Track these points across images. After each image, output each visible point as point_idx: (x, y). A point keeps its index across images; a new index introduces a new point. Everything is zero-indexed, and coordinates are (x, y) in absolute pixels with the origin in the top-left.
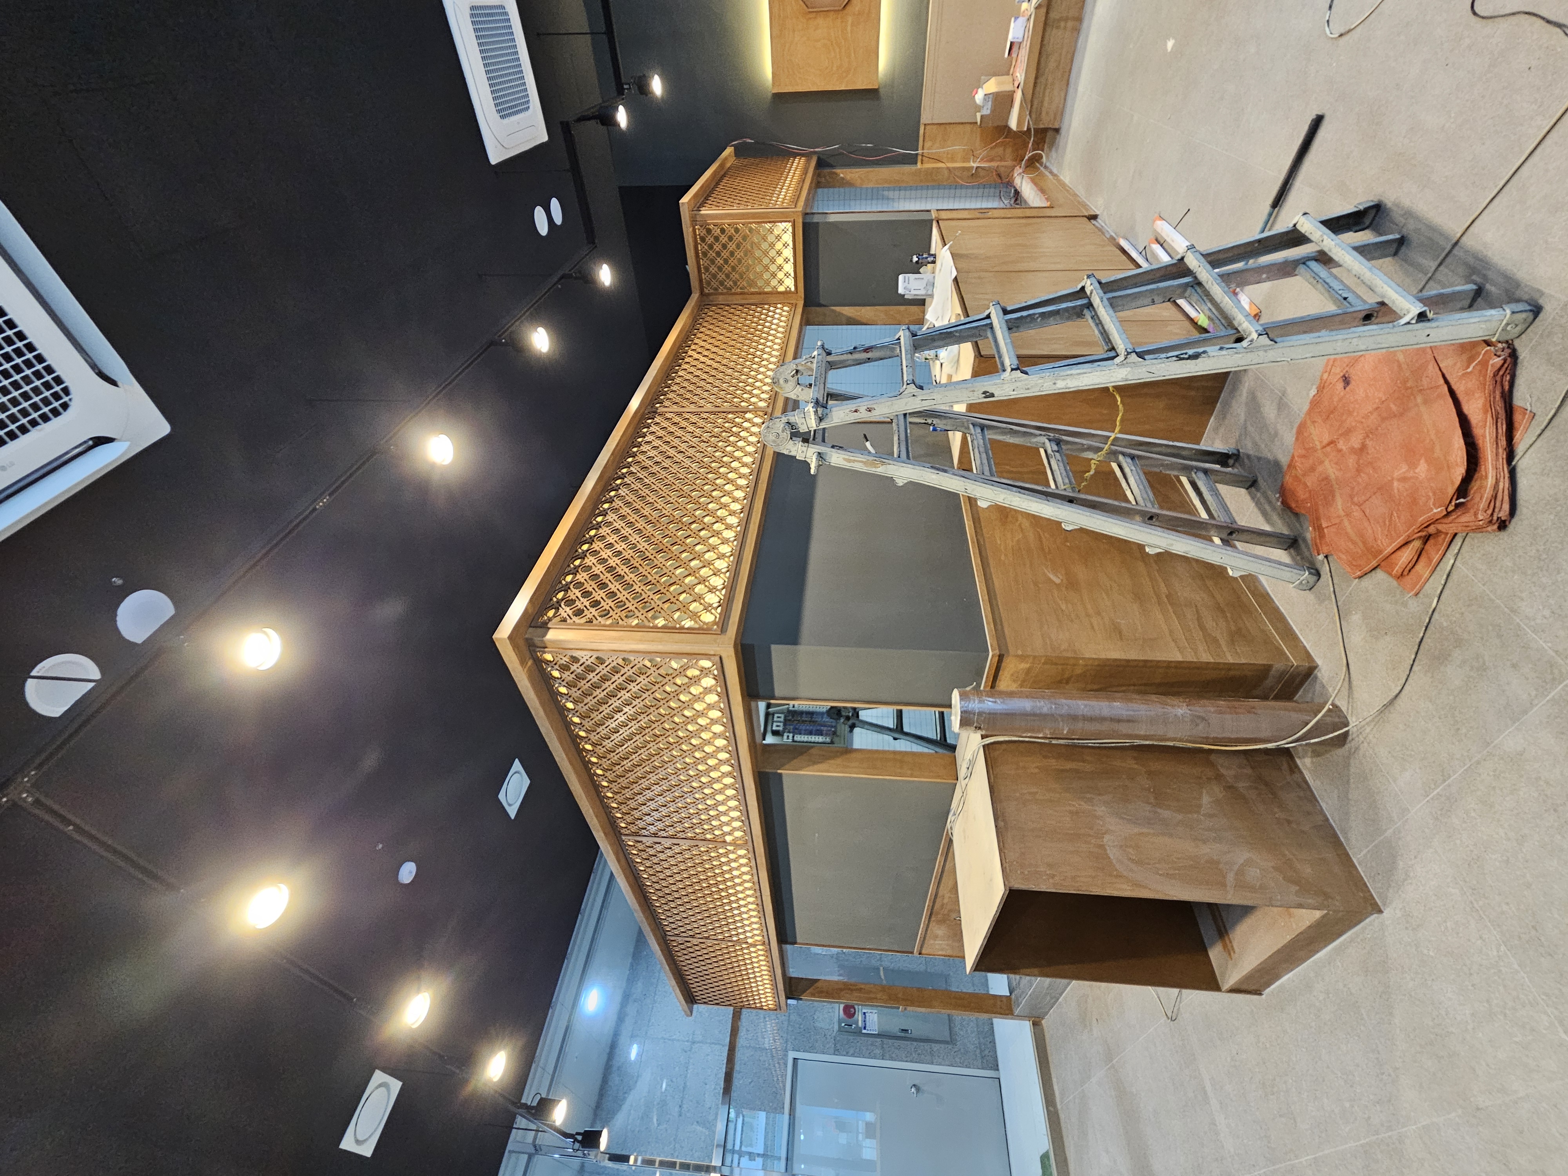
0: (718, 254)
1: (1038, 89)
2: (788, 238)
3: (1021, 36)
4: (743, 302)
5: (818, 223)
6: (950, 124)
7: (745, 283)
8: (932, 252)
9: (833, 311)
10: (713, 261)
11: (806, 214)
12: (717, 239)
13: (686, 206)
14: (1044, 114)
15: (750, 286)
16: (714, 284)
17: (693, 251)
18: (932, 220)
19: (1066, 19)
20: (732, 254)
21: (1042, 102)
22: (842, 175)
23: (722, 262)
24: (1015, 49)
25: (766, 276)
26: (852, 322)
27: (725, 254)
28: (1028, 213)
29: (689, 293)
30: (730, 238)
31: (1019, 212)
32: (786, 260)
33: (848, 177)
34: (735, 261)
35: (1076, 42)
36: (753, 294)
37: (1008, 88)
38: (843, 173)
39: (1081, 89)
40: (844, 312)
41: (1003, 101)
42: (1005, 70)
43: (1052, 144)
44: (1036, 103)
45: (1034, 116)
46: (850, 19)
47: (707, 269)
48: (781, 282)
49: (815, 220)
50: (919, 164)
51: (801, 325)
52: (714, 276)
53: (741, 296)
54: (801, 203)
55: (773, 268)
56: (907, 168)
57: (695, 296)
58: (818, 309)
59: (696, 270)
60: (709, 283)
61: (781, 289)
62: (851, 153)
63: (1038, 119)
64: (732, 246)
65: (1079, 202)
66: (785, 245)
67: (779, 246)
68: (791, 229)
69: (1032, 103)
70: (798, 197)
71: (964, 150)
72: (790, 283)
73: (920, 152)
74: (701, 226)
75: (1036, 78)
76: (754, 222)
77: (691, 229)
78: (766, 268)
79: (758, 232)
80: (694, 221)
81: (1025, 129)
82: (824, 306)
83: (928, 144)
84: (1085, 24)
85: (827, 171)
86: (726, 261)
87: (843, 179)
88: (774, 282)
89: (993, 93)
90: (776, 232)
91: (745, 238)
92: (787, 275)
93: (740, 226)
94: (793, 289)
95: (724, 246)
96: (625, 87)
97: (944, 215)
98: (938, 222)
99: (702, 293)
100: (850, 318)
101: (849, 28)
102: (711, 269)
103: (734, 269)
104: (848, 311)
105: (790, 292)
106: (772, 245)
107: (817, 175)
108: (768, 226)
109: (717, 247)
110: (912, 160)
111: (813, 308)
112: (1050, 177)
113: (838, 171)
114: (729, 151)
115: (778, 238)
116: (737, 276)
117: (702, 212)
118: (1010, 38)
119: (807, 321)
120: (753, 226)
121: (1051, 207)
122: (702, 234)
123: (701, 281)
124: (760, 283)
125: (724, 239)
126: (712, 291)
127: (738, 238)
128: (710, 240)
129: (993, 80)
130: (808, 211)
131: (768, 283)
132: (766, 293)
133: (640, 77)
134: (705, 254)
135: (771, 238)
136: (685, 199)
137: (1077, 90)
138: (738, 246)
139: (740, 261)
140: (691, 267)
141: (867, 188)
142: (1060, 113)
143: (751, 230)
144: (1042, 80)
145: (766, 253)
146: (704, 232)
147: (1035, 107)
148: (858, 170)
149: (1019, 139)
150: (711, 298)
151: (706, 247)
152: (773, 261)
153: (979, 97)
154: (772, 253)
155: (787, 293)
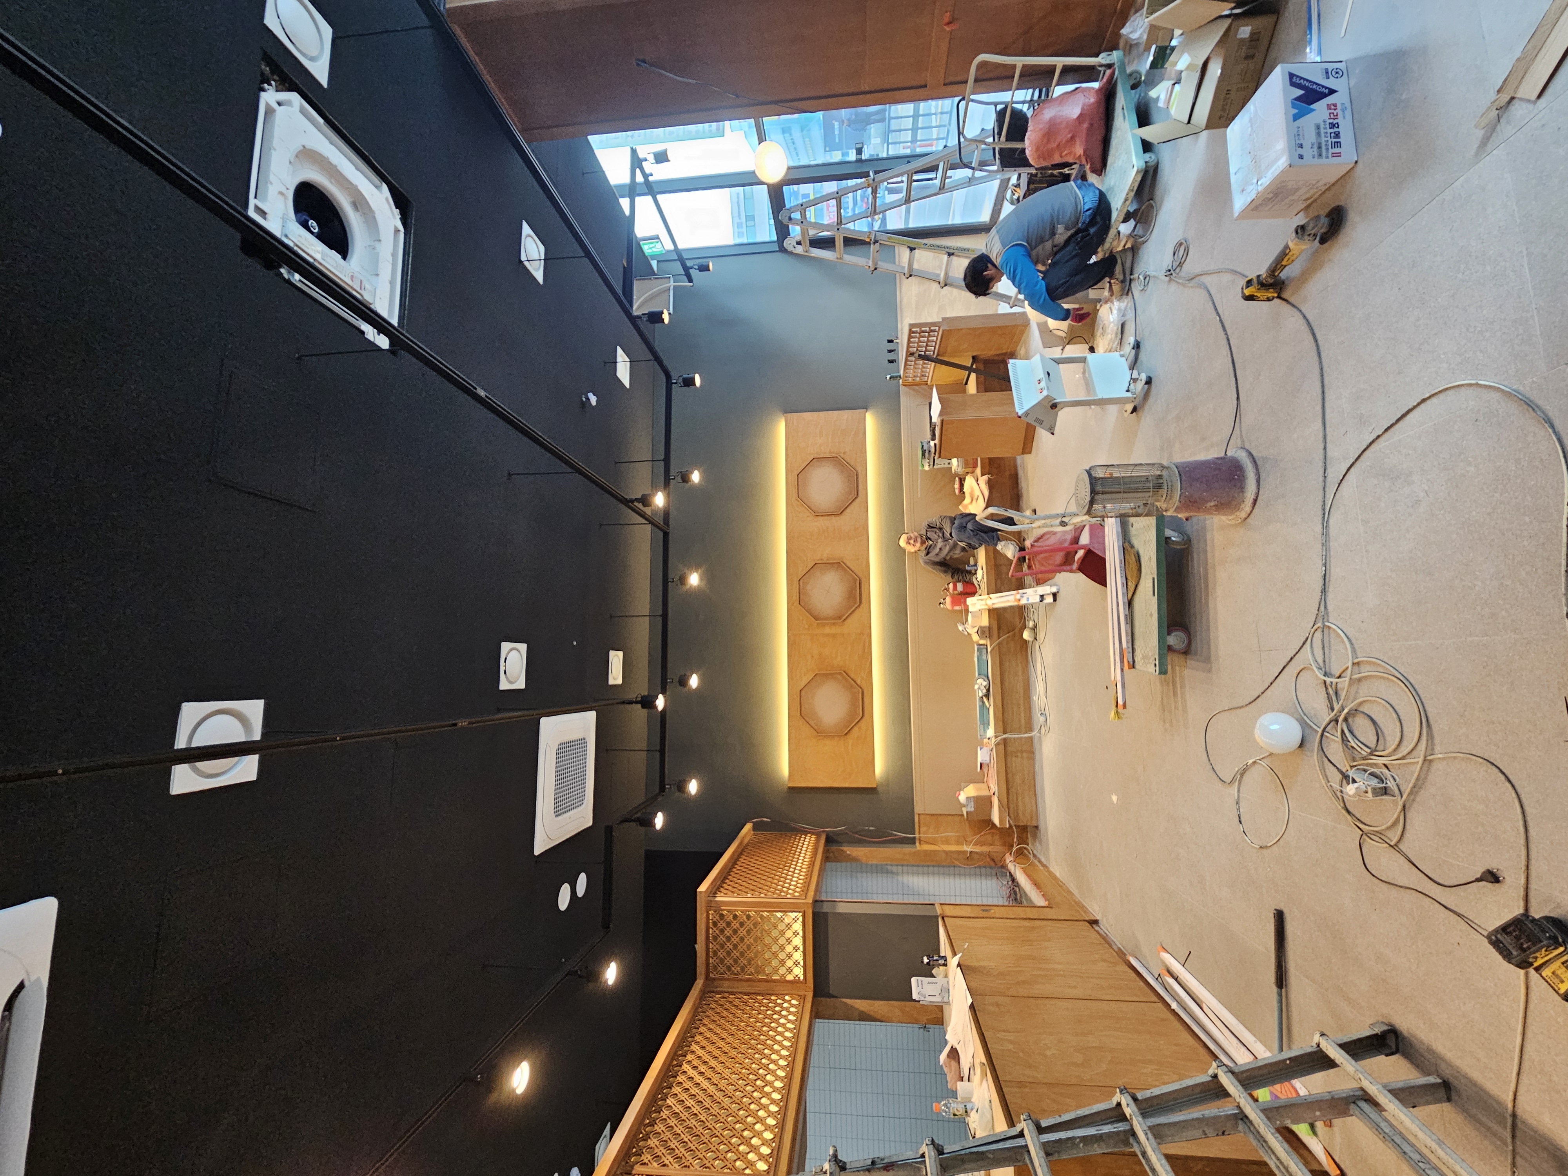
0: (728, 939)
1: (1011, 796)
2: (798, 926)
3: (988, 759)
4: (748, 990)
5: (827, 913)
6: (941, 815)
7: (752, 970)
8: (942, 954)
9: (846, 1004)
10: (722, 946)
11: (815, 901)
12: (729, 924)
13: (703, 894)
14: (1021, 815)
15: (758, 973)
16: (721, 968)
17: (703, 933)
18: (937, 917)
19: (1022, 751)
20: (742, 939)
21: (1017, 806)
22: (848, 852)
23: (731, 947)
24: (984, 767)
25: (775, 963)
26: (864, 1017)
27: (735, 939)
28: (1031, 913)
29: (694, 979)
30: (742, 924)
31: (1019, 912)
32: (796, 949)
33: (854, 854)
34: (745, 947)
35: (1034, 767)
36: (760, 981)
37: (985, 793)
38: (849, 850)
39: (1047, 800)
40: (857, 1006)
41: (983, 803)
42: (980, 779)
43: (1035, 836)
44: (1011, 806)
45: (1012, 816)
46: (851, 742)
47: (715, 953)
48: (790, 970)
49: (824, 910)
50: (917, 844)
51: (811, 1018)
52: (722, 961)
53: (747, 984)
54: (811, 894)
55: (782, 956)
56: (907, 849)
57: (699, 983)
58: (828, 1000)
59: (704, 954)
60: (715, 968)
61: (790, 977)
62: (856, 833)
63: (1017, 818)
64: (742, 932)
65: (1074, 901)
66: (796, 934)
67: (789, 934)
68: (801, 919)
69: (1008, 806)
70: (810, 882)
71: (957, 836)
72: (798, 971)
73: (917, 835)
74: (715, 912)
75: (1008, 789)
76: (766, 911)
77: (705, 915)
78: (775, 955)
79: (769, 920)
80: (709, 906)
81: (1008, 826)
82: (836, 997)
83: (923, 829)
84: (1037, 757)
85: (834, 848)
86: (735, 946)
87: (849, 855)
88: (782, 971)
89: (974, 797)
90: (787, 921)
91: (756, 924)
92: (796, 963)
93: (752, 914)
94: (802, 978)
95: (735, 932)
96: (667, 786)
97: (949, 911)
98: (943, 918)
99: (707, 977)
100: (862, 1012)
101: (850, 747)
102: (719, 953)
103: (742, 954)
104: (861, 1005)
105: (799, 981)
106: (782, 933)
107: (826, 851)
108: (779, 915)
109: (728, 932)
110: (912, 841)
111: (823, 999)
112: (1041, 868)
113: (845, 849)
114: (748, 827)
115: (789, 926)
116: (745, 962)
117: (718, 899)
118: (979, 761)
119: (816, 1014)
120: (765, 914)
121: (1049, 907)
122: (715, 920)
123: (708, 964)
124: (768, 970)
125: (735, 925)
126: (717, 976)
127: (749, 924)
128: (722, 924)
129: (971, 786)
130: (818, 898)
131: (776, 970)
132: (774, 981)
133: (680, 781)
134: (715, 938)
135: (781, 926)
136: (703, 888)
137: (1044, 801)
138: (749, 932)
139: (749, 947)
140: (700, 947)
141: (872, 866)
142: (1035, 814)
143: (762, 917)
144: (1011, 790)
145: (775, 940)
146: (717, 917)
147: (1011, 809)
148: (863, 848)
149: (1005, 833)
150: (716, 983)
151: (717, 932)
152: (782, 948)
153: (962, 798)
154: (782, 941)
155: (795, 982)
